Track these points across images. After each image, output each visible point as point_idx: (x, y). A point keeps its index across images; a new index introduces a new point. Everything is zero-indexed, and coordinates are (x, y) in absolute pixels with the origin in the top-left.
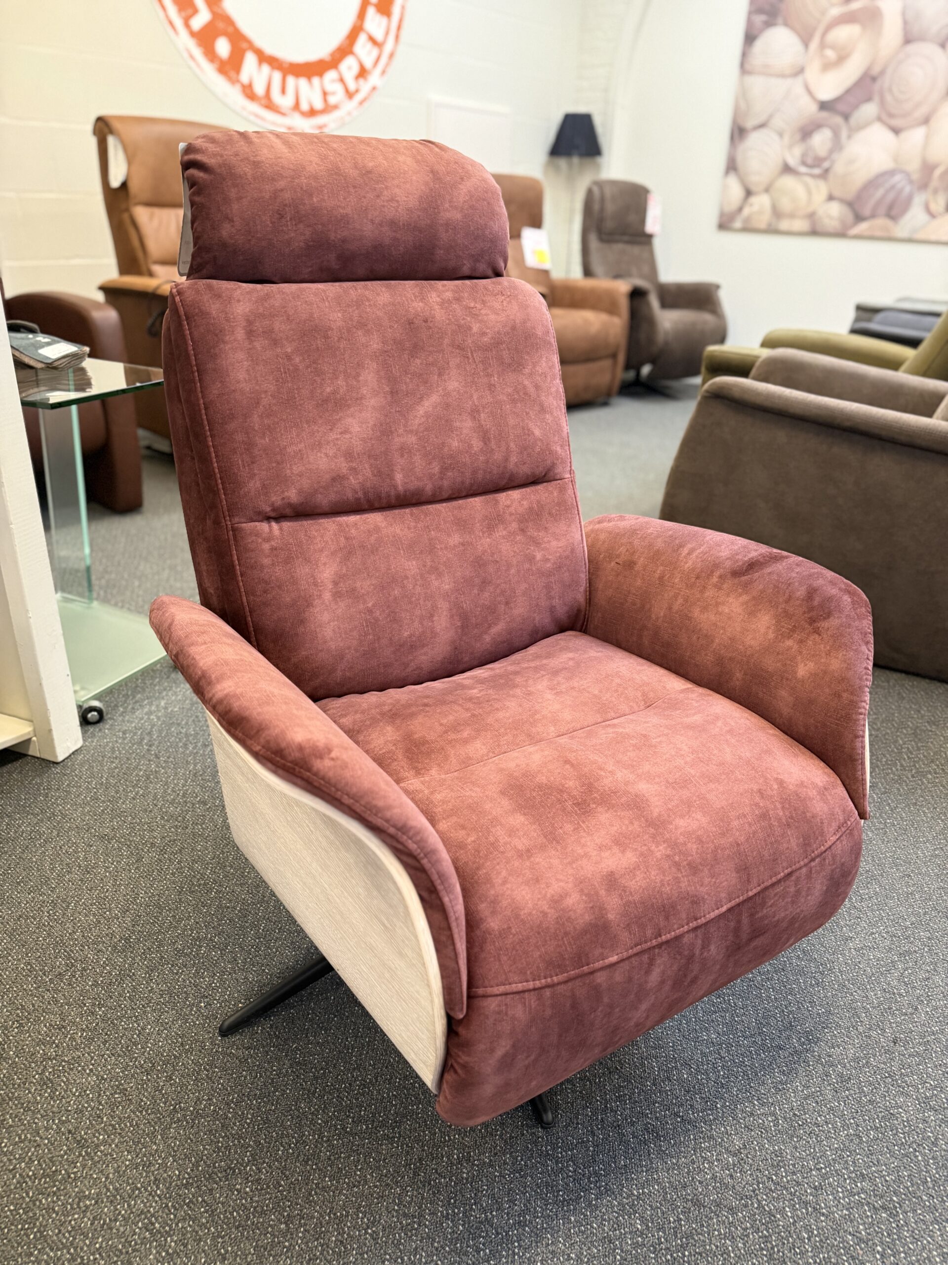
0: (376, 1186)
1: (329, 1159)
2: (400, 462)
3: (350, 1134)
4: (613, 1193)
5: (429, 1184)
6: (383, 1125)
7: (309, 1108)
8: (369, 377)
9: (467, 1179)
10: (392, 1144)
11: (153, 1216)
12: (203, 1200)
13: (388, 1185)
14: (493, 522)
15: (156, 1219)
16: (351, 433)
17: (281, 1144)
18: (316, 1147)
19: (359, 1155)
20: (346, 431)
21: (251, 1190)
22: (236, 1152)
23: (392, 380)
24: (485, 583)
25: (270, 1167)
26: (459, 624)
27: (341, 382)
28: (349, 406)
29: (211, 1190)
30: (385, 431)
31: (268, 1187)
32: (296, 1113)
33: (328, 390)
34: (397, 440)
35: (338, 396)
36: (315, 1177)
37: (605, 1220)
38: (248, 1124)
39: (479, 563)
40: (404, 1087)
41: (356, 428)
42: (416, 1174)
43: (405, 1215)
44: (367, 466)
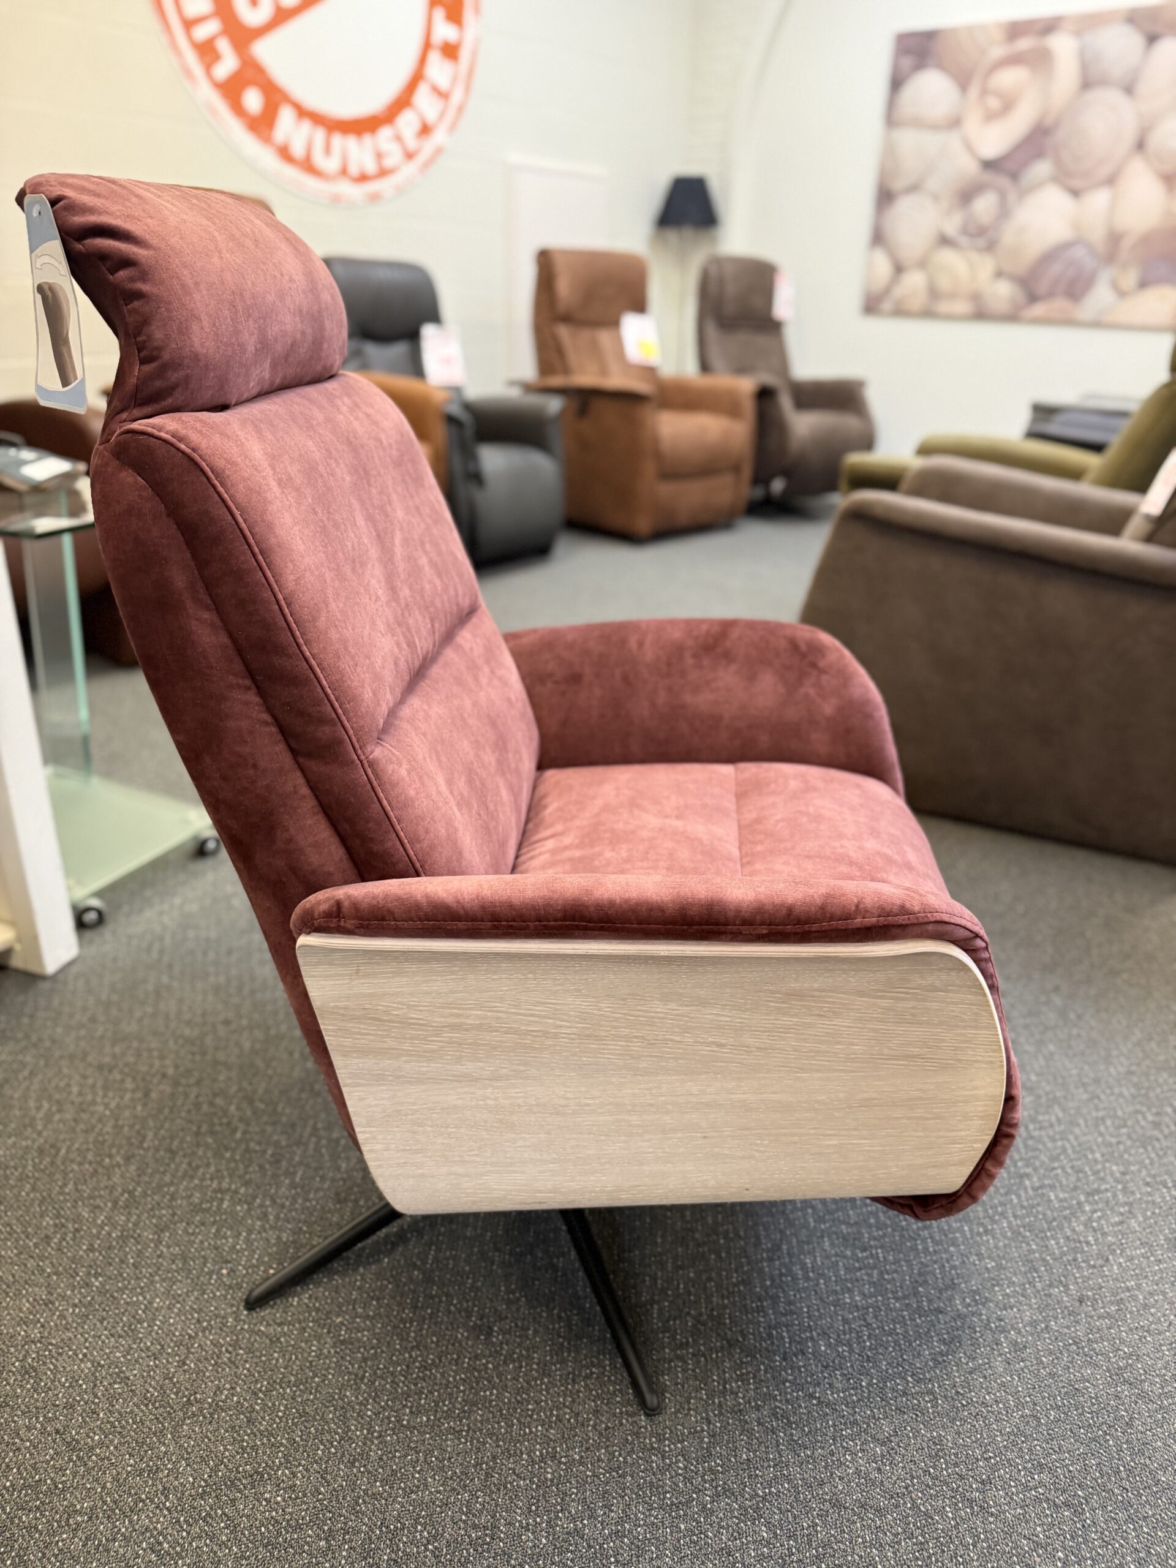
1: (381, 1459)
3: (407, 1427)
4: (733, 1494)
5: (505, 1487)
6: (448, 1415)
7: (357, 1398)
9: (552, 1480)
10: (459, 1439)
11: (160, 1533)
12: (224, 1513)
15: (165, 1538)
17: (321, 1442)
18: (365, 1444)
19: (417, 1453)
21: (284, 1500)
22: (264, 1453)
25: (307, 1470)
29: (233, 1501)
31: (305, 1495)
32: (340, 1403)
36: (363, 1483)
37: (723, 1528)
38: (280, 1418)
40: (475, 1369)
42: (488, 1475)
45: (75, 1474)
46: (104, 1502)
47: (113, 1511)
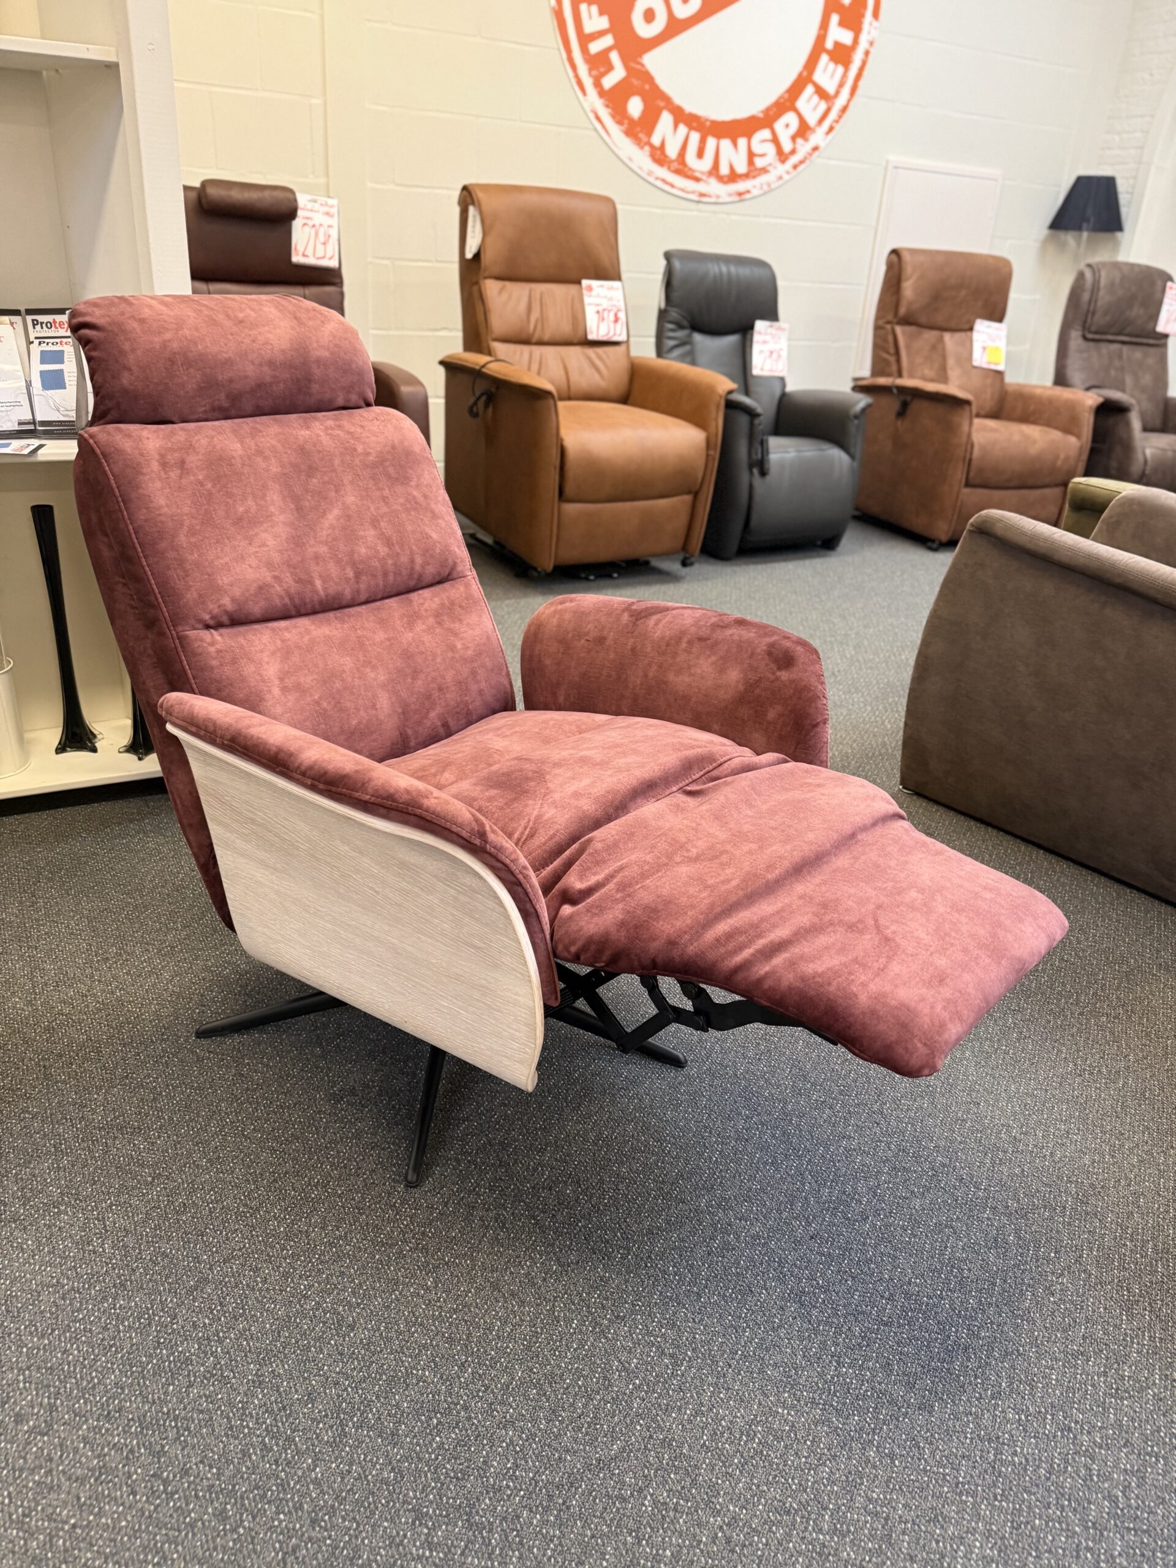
0: (237, 1178)
1: (216, 1148)
2: (315, 570)
3: (246, 1137)
5: (281, 1191)
6: (276, 1139)
7: (227, 1109)
8: (274, 497)
9: (313, 1199)
10: (272, 1155)
11: (64, 1139)
12: (106, 1143)
13: (248, 1180)
14: (412, 619)
15: (66, 1142)
16: (267, 546)
17: (187, 1126)
18: (213, 1136)
19: (241, 1152)
20: (263, 545)
21: (144, 1148)
22: (151, 1119)
23: (296, 499)
24: (415, 673)
25: (169, 1137)
26: (400, 710)
27: (250, 502)
28: (261, 523)
29: (115, 1138)
30: (297, 542)
31: (158, 1150)
32: (215, 1108)
33: (241, 509)
34: (310, 550)
35: (250, 515)
38: (173, 1104)
39: (407, 655)
40: (313, 1119)
41: (271, 543)
42: (275, 1181)
43: (246, 1205)
44: (288, 575)
45: (40, 1091)
46: (46, 1112)
47: (47, 1118)
